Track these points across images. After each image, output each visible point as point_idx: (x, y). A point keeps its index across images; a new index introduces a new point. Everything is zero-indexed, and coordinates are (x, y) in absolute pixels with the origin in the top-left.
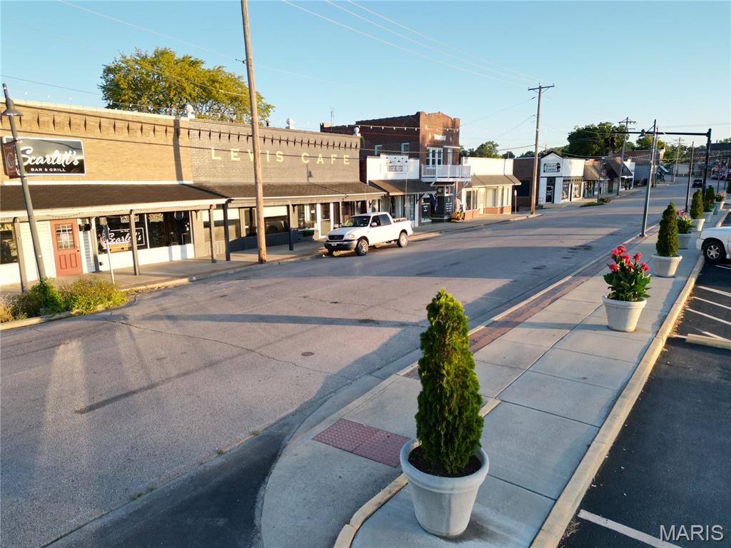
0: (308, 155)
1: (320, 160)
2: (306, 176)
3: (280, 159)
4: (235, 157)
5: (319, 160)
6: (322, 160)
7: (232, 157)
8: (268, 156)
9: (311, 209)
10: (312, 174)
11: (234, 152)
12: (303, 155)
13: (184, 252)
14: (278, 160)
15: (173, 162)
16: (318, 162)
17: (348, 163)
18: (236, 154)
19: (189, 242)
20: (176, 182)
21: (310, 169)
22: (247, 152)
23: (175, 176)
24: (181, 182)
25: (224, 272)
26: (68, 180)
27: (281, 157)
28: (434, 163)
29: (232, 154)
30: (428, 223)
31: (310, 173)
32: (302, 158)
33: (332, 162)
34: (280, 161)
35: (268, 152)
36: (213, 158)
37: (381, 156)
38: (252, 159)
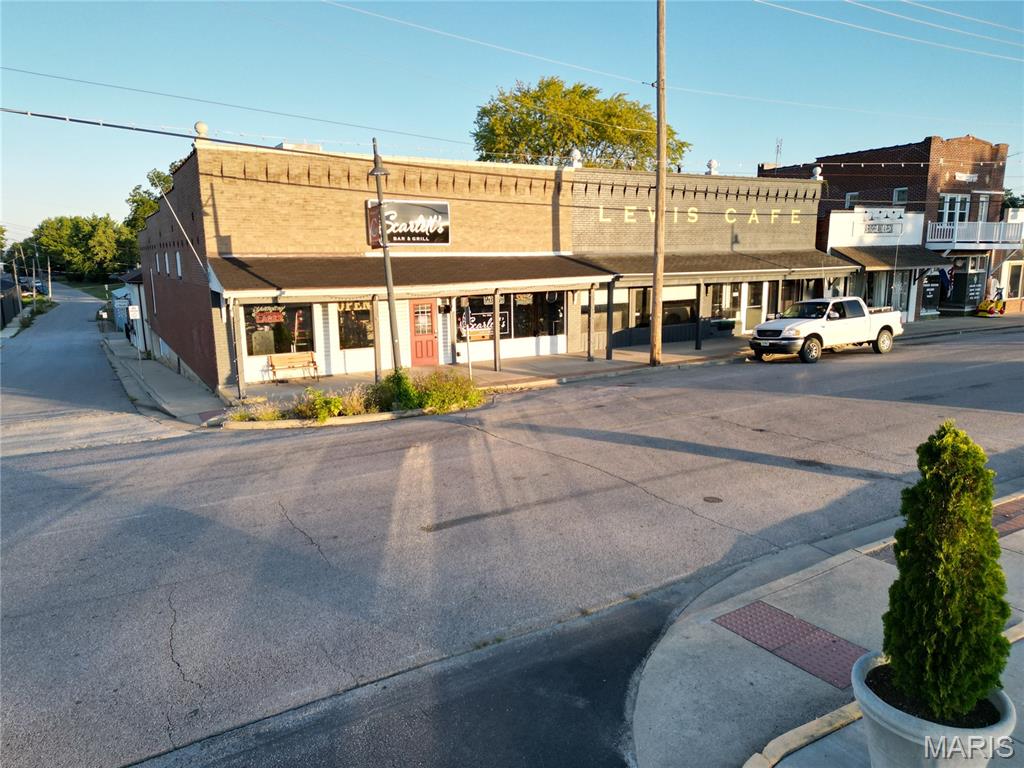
0: (735, 212)
1: (754, 218)
2: (730, 242)
3: (693, 218)
4: (630, 217)
5: (752, 218)
6: (756, 218)
7: (626, 217)
8: (676, 214)
9: (733, 291)
10: (740, 238)
11: (630, 211)
12: (728, 211)
13: (554, 345)
14: (689, 220)
15: (549, 227)
16: (750, 222)
17: (798, 222)
18: (632, 214)
19: (562, 332)
20: (551, 254)
21: (736, 231)
22: (647, 211)
23: (551, 248)
24: (557, 253)
25: (602, 375)
26: (431, 250)
27: (695, 215)
28: (951, 217)
29: (627, 213)
30: (933, 317)
31: (736, 237)
32: (726, 216)
33: (772, 222)
34: (693, 221)
35: (676, 209)
36: (601, 220)
37: (855, 209)
38: (653, 219)
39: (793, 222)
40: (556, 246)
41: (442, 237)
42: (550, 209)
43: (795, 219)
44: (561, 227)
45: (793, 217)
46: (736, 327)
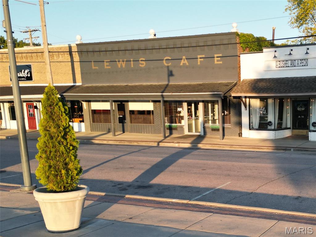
0: (170, 58)
1: (184, 62)
3: (143, 64)
4: (107, 66)
5: (182, 62)
6: (186, 62)
7: (105, 66)
8: (132, 62)
10: (174, 73)
12: (165, 58)
13: (80, 127)
14: (140, 65)
15: (71, 72)
16: (181, 64)
18: (108, 64)
20: (72, 84)
21: (170, 69)
24: (75, 84)
29: (105, 64)
32: (164, 61)
33: (199, 63)
34: (142, 66)
35: (132, 60)
36: (93, 68)
37: (265, 50)
38: (119, 66)
39: (216, 62)
40: (75, 81)
41: (30, 78)
42: (70, 63)
43: (218, 61)
44: (76, 72)
45: (216, 59)
46: (179, 129)
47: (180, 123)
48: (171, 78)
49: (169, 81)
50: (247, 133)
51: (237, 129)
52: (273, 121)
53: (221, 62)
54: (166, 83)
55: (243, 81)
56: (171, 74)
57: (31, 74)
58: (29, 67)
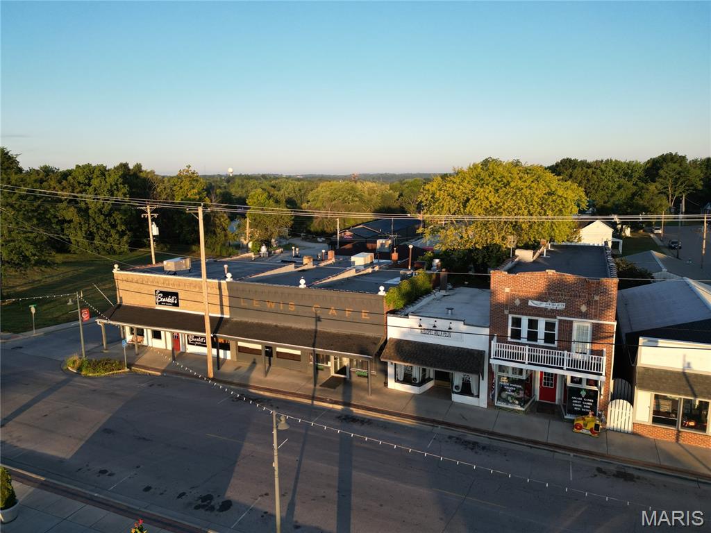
0: (319, 307)
4: (257, 304)
5: (331, 312)
6: (334, 311)
7: (254, 304)
8: (281, 305)
12: (314, 306)
13: (225, 355)
14: (290, 309)
16: (330, 313)
18: (257, 302)
19: (229, 350)
20: (219, 316)
21: (319, 315)
23: (219, 311)
24: (222, 316)
28: (532, 336)
29: (255, 302)
32: (313, 308)
33: (347, 316)
34: (292, 309)
35: (282, 302)
36: (242, 304)
37: (410, 317)
38: (269, 306)
39: (363, 317)
40: (222, 313)
41: (177, 305)
42: (218, 296)
43: (365, 316)
45: (363, 314)
46: (325, 370)
47: (327, 364)
48: (318, 323)
49: (316, 325)
50: (392, 385)
51: (382, 377)
52: (417, 377)
53: (368, 318)
54: (314, 327)
55: (390, 339)
56: (318, 319)
57: (178, 301)
58: (176, 294)
